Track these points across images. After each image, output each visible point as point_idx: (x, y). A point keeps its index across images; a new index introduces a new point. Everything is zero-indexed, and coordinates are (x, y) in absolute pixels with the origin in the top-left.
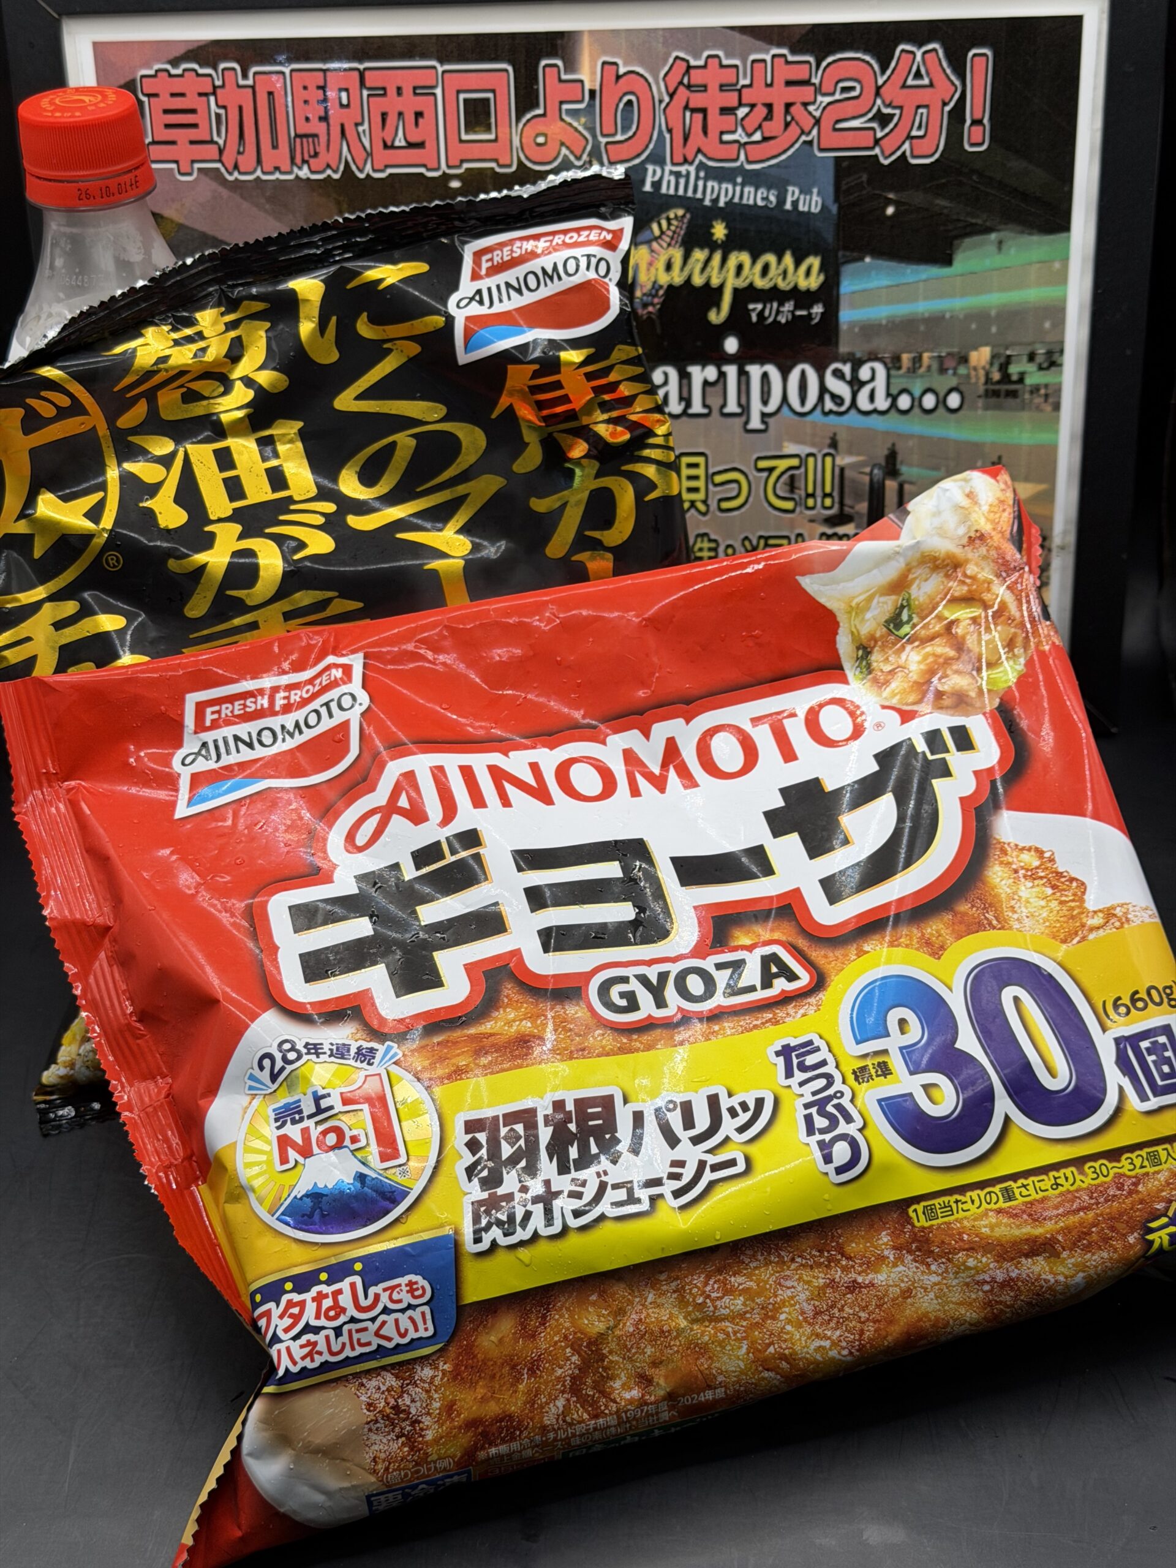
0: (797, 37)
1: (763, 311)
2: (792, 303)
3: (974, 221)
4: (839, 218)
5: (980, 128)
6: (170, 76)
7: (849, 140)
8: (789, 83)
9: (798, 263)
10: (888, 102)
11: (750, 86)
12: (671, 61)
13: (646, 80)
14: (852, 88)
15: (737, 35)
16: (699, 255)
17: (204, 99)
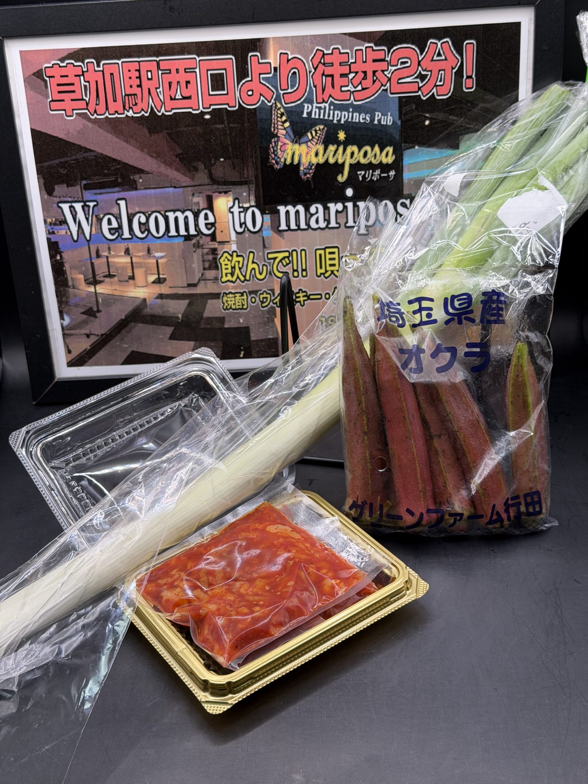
0: (378, 37)
1: (365, 174)
2: (379, 170)
3: (469, 126)
4: (402, 127)
5: (471, 80)
6: (60, 67)
7: (405, 88)
8: (374, 61)
9: (381, 151)
10: (424, 69)
11: (355, 62)
12: (315, 51)
13: (302, 61)
14: (407, 62)
15: (348, 37)
16: (332, 148)
17: (78, 78)
